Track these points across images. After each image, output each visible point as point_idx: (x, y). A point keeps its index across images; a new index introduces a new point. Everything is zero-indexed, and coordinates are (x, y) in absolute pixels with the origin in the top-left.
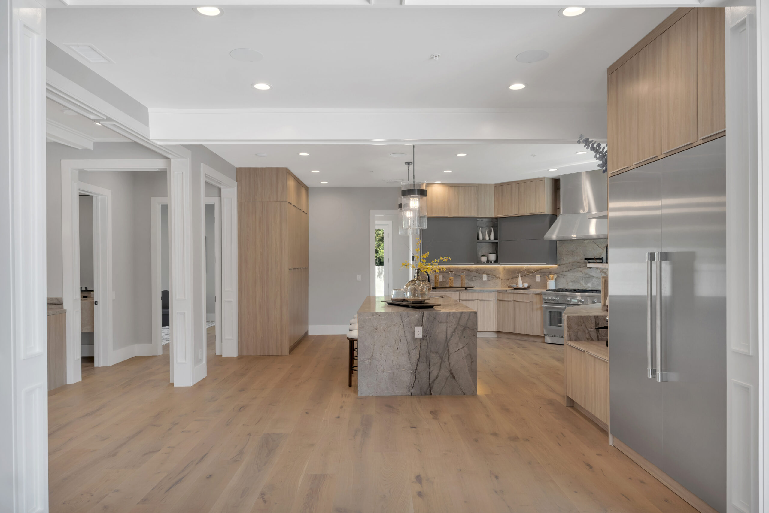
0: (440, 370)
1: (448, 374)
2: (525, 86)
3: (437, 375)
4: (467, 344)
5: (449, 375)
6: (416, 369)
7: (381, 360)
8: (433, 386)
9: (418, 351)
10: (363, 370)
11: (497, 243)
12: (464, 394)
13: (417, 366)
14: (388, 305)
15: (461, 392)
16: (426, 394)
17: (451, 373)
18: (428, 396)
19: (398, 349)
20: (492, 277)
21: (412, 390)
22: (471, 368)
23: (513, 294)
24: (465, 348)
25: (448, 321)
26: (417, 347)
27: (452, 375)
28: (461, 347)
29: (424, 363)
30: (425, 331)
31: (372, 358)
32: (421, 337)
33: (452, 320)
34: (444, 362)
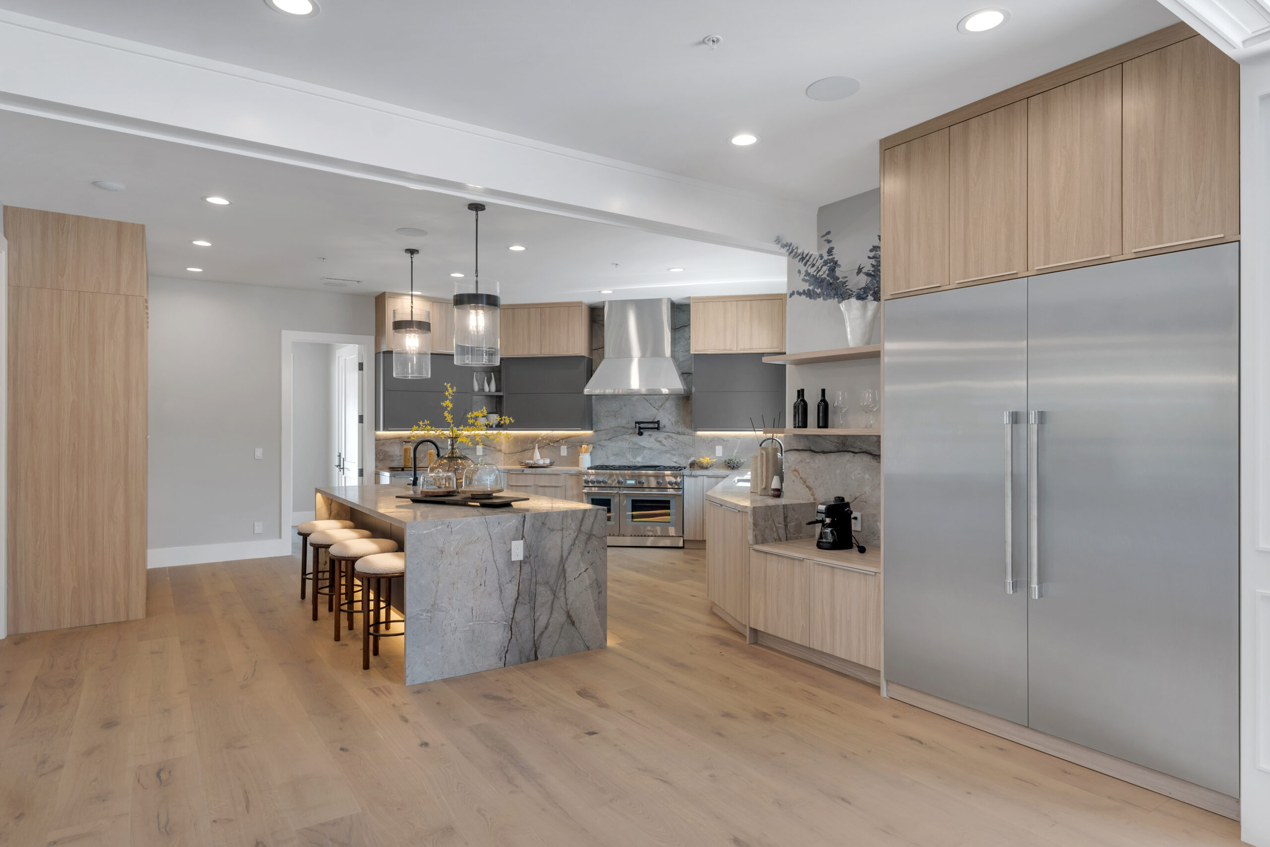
0: (552, 612)
1: (562, 618)
2: (757, 139)
3: (548, 623)
4: (592, 564)
5: (566, 620)
6: (513, 618)
7: (450, 611)
8: (539, 645)
9: (516, 585)
10: (416, 635)
11: (501, 397)
12: (588, 648)
13: (514, 612)
14: (412, 502)
15: (583, 647)
16: (528, 660)
17: (569, 616)
18: (532, 662)
19: (481, 585)
20: (490, 450)
21: (505, 657)
22: (598, 602)
23: (533, 476)
24: (590, 571)
25: (563, 526)
26: (514, 577)
27: (570, 619)
28: (584, 570)
29: (525, 604)
30: (528, 548)
31: (434, 607)
32: (522, 559)
33: (570, 524)
34: (558, 598)
